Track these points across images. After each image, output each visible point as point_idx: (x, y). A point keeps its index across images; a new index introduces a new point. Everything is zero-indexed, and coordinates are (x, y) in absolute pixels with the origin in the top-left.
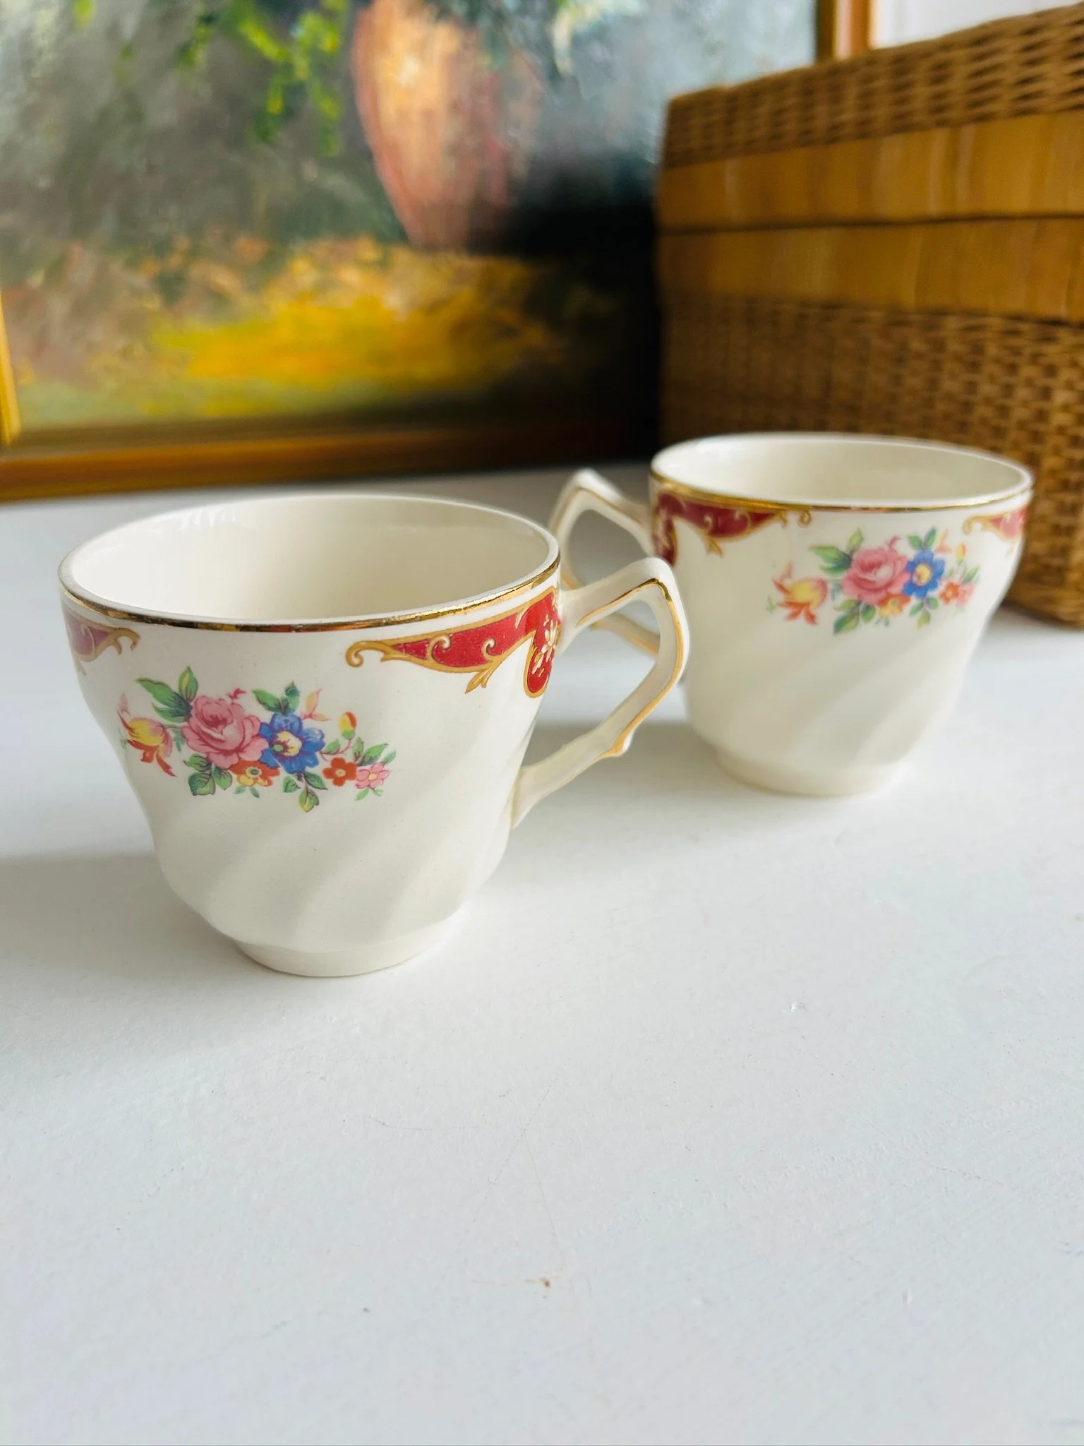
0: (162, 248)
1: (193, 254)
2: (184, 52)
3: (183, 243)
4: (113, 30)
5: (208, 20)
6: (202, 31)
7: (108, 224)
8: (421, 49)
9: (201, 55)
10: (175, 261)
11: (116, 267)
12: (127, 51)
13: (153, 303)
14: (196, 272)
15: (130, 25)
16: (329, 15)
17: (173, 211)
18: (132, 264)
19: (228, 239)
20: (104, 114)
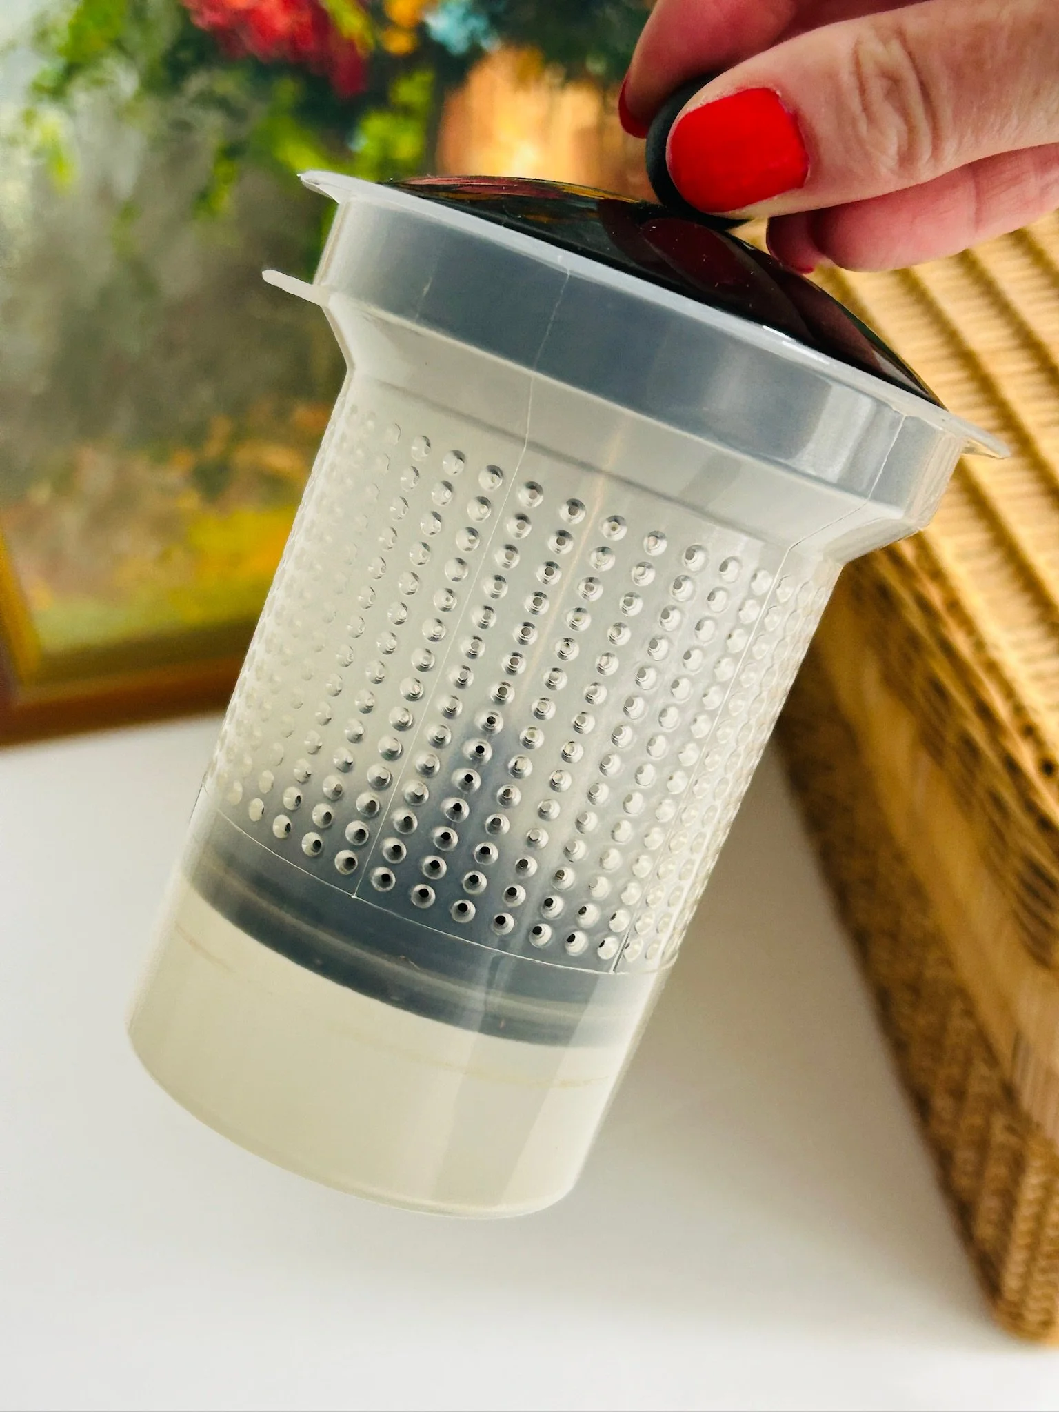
0: (195, 436)
1: (238, 436)
2: (204, 197)
3: (221, 427)
4: (104, 192)
5: (232, 152)
6: (224, 169)
7: (124, 419)
8: (544, 129)
9: (226, 201)
10: (213, 449)
11: (140, 467)
12: (128, 211)
13: (190, 501)
14: (244, 457)
15: (125, 179)
16: (406, 111)
17: (205, 393)
18: (161, 458)
19: (282, 414)
20: (106, 296)
